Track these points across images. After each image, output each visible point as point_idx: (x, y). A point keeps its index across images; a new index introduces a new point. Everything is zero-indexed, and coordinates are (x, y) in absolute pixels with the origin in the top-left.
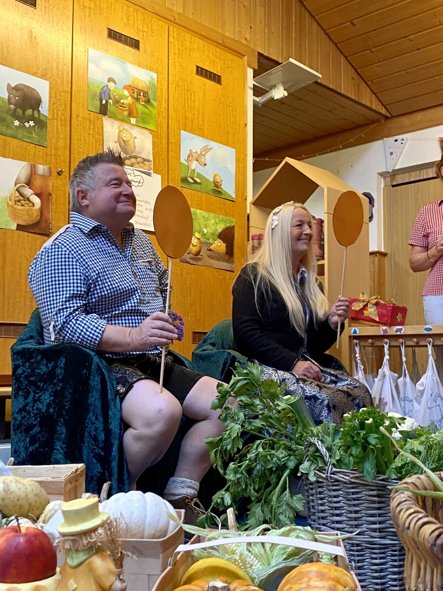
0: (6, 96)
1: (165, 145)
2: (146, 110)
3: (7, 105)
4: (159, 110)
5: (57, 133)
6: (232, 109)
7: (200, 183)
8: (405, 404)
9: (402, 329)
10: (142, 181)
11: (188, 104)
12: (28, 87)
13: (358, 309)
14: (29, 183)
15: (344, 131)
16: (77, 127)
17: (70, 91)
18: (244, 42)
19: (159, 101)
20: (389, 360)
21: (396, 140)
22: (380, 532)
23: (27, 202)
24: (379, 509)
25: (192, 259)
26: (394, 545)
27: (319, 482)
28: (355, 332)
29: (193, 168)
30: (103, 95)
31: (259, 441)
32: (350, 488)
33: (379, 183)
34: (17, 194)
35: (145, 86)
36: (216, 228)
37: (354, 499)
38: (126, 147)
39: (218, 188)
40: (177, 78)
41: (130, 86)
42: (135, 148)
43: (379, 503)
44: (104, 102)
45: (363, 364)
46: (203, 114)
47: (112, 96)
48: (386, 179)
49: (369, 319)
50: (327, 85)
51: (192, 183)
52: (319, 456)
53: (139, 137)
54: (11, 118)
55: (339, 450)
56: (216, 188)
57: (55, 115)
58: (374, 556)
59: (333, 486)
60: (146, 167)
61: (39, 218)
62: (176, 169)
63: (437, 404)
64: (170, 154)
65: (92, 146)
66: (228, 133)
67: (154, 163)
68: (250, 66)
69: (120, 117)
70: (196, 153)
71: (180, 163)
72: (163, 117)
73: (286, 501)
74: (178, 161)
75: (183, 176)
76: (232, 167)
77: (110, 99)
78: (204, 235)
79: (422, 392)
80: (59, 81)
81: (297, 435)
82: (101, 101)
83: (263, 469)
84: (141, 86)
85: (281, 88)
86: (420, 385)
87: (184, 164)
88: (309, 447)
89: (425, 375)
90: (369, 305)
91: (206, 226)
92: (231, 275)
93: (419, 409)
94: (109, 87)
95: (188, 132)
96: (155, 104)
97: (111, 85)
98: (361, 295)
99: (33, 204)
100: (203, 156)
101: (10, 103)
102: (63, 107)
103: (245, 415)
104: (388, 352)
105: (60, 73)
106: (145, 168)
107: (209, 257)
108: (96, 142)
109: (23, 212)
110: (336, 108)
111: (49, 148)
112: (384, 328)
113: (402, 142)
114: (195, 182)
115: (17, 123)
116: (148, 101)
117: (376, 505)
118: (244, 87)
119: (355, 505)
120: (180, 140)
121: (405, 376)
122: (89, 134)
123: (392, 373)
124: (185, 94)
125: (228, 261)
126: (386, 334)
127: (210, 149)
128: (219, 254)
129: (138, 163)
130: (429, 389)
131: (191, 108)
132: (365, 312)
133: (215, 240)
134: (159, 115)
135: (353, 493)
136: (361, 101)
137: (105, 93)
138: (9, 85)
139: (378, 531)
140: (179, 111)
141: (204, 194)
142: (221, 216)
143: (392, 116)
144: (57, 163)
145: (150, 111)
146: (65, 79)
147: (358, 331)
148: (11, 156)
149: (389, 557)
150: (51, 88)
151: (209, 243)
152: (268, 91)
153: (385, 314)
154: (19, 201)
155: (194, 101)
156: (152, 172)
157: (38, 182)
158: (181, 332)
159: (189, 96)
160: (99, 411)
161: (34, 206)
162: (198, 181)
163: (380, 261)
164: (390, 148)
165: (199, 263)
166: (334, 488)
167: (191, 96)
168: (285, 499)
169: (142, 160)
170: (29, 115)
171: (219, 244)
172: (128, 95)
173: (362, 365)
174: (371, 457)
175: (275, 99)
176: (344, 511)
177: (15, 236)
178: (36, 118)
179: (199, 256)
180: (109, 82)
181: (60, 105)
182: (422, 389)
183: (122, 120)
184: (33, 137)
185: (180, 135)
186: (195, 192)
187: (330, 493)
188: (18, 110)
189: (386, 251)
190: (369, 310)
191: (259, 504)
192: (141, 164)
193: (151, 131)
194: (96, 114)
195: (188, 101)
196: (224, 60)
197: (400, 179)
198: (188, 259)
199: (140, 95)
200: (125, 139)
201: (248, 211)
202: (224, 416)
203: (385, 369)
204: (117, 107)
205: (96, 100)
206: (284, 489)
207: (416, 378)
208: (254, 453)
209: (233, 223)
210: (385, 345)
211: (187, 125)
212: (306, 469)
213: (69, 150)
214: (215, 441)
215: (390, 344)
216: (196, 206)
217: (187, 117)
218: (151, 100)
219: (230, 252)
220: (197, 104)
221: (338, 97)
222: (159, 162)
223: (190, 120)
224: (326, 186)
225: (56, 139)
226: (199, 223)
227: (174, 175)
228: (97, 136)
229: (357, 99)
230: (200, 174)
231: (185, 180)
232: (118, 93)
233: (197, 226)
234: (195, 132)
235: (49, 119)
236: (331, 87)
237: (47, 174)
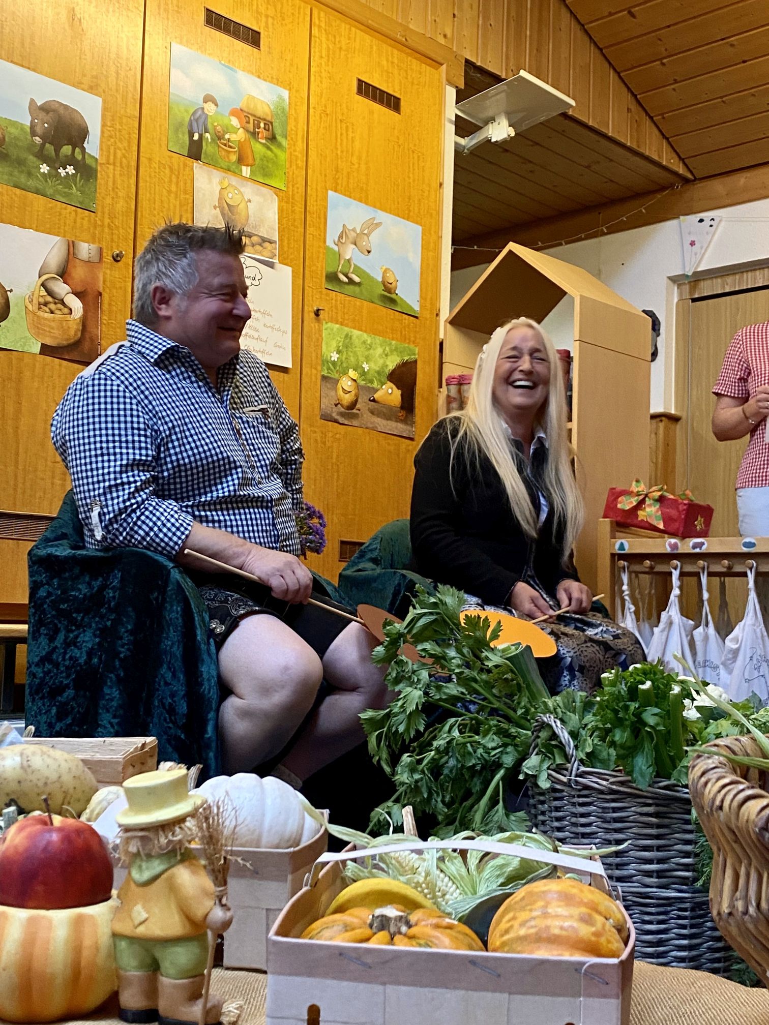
0: (27, 121)
1: (299, 216)
2: (269, 153)
3: (29, 137)
4: (291, 154)
5: (113, 189)
6: (419, 157)
7: (359, 284)
8: (704, 672)
9: (703, 544)
10: (257, 278)
11: (341, 144)
12: (66, 107)
13: (627, 508)
14: (63, 274)
15: (611, 202)
16: (148, 179)
17: (138, 115)
18: (442, 41)
19: (292, 139)
20: (680, 597)
21: (701, 221)
22: (658, 877)
23: (60, 306)
24: (657, 837)
25: (342, 414)
26: (681, 900)
27: (554, 790)
28: (622, 547)
29: (347, 258)
30: (195, 125)
31: (452, 720)
32: (608, 801)
33: (669, 294)
34: (43, 292)
35: (266, 109)
36: (385, 362)
37: (616, 820)
38: (233, 217)
39: (390, 292)
40: (323, 100)
41: (242, 110)
42: (248, 218)
43: (659, 826)
44: (196, 137)
45: (635, 603)
46: (367, 163)
47: (210, 127)
48: (683, 287)
49: (647, 525)
50: (584, 119)
51: (346, 283)
52: (556, 746)
53: (256, 199)
54: (35, 159)
55: (591, 736)
56: (386, 294)
57: (112, 157)
58: (647, 918)
59: (579, 796)
61: (79, 334)
62: (318, 258)
63: (762, 673)
64: (308, 232)
65: (174, 213)
66: (409, 199)
67: (281, 246)
68: (450, 83)
69: (223, 164)
70: (354, 230)
71: (327, 248)
72: (297, 167)
73: (497, 822)
74: (321, 244)
75: (331, 270)
76: (415, 258)
77: (206, 131)
78: (363, 374)
79: (736, 652)
80: (119, 98)
81: (520, 712)
82: (191, 135)
83: (459, 766)
84: (262, 110)
85: (504, 122)
86: (732, 640)
87: (332, 249)
88: (540, 731)
89: (742, 624)
90: (648, 501)
91: (368, 359)
92: (408, 445)
93: (728, 682)
94: (206, 111)
95: (341, 193)
96: (284, 142)
97: (210, 108)
98: (634, 483)
99: (71, 309)
100: (365, 237)
101: (33, 133)
102: (126, 144)
103: (430, 676)
104: (678, 583)
105: (121, 84)
106: (264, 253)
107: (372, 413)
108: (181, 206)
109: (53, 324)
110: (598, 162)
111: (99, 214)
112: (673, 541)
113: (712, 223)
114: (351, 282)
115: (45, 169)
116: (273, 138)
117: (653, 831)
118: (440, 119)
119: (617, 831)
120: (326, 208)
121: (707, 625)
122: (169, 192)
123: (684, 619)
124: (336, 127)
125: (404, 421)
126: (675, 552)
127: (378, 225)
128: (390, 408)
129: (253, 245)
130: (748, 647)
131: (347, 151)
132: (640, 513)
133: (383, 384)
134: (291, 162)
135: (615, 810)
136: (641, 150)
137: (198, 121)
138: (32, 101)
139: (655, 874)
140: (325, 157)
141: (365, 303)
142: (394, 342)
143: (695, 179)
144: (112, 240)
145: (276, 156)
146: (130, 95)
147: (626, 546)
148: (34, 226)
149: (673, 921)
150: (105, 109)
151: (373, 388)
152: (481, 128)
153: (675, 517)
154: (46, 304)
155: (353, 141)
156: (276, 261)
157: (79, 273)
158: (321, 539)
159: (344, 132)
160: (178, 664)
161: (71, 313)
162: (357, 279)
163: (666, 429)
164: (689, 233)
165: (355, 423)
166: (581, 800)
167: (347, 131)
168: (495, 818)
169: (260, 241)
170: (66, 156)
171: (390, 391)
172: (239, 126)
173: (633, 604)
174: (648, 746)
175: (493, 140)
176: (598, 840)
177: (37, 365)
178: (78, 161)
179: (354, 411)
180: (205, 101)
181: (120, 141)
182: (735, 646)
183: (227, 170)
184: (72, 194)
185: (326, 198)
186: (350, 298)
187: (574, 810)
188: (47, 145)
189: (679, 414)
190: (648, 510)
191: (451, 827)
192: (258, 247)
193: (277, 190)
194: (182, 158)
195: (342, 140)
196: (406, 71)
197: (706, 288)
198: (335, 415)
200: (231, 203)
201: (442, 336)
202: (394, 675)
203: (673, 611)
204: (219, 146)
205: (183, 134)
206: (494, 802)
207: (725, 629)
208: (444, 739)
209: (414, 354)
210: (673, 571)
211: (339, 181)
212: (535, 767)
213: (133, 218)
214: (379, 717)
215: (681, 568)
216: (350, 324)
217: (340, 167)
218: (278, 137)
219: (408, 404)
220: (357, 144)
221: (603, 142)
222: (288, 244)
223: (345, 173)
224: (578, 294)
225: (113, 198)
226: (355, 353)
227: (314, 268)
228: (182, 196)
229: (635, 147)
230: (359, 268)
231: (332, 278)
232: (220, 123)
233: (352, 359)
234: (352, 195)
235: (101, 164)
236: (591, 124)
237: (96, 259)
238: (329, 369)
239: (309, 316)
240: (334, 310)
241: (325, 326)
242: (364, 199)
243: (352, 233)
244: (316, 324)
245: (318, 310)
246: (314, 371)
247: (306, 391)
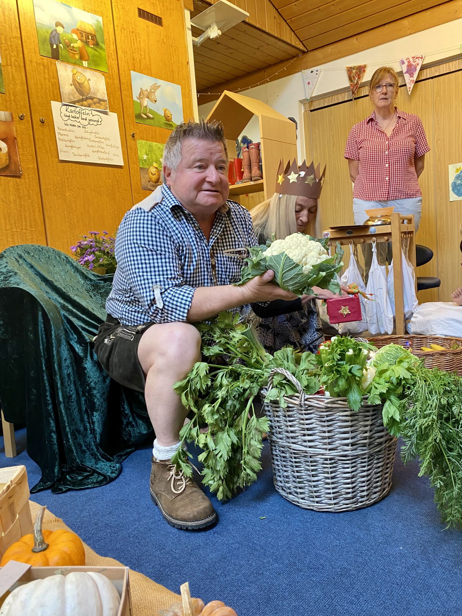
1: (117, 86)
2: (96, 52)
4: (108, 52)
5: (13, 80)
6: (175, 49)
7: (153, 118)
9: (328, 234)
10: (100, 120)
11: (134, 45)
15: (270, 66)
16: (32, 72)
17: (20, 36)
19: (107, 44)
21: (312, 72)
29: (145, 105)
30: (53, 40)
33: (300, 109)
35: (91, 28)
38: (82, 90)
39: (169, 121)
40: (121, 21)
41: (78, 29)
42: (90, 90)
44: (55, 47)
46: (149, 54)
47: (62, 40)
48: (306, 105)
50: (254, 24)
51: (146, 119)
53: (93, 79)
56: (167, 122)
57: (9, 62)
60: (103, 107)
61: (8, 161)
62: (130, 107)
64: (123, 94)
65: (49, 90)
66: (173, 72)
67: (110, 102)
68: (187, 9)
69: (73, 61)
70: (146, 90)
71: (133, 101)
72: (113, 59)
74: (131, 100)
75: (137, 112)
76: (179, 102)
77: (60, 43)
80: (7, 27)
82: (52, 45)
84: (89, 29)
85: (216, 28)
87: (136, 102)
94: (58, 31)
95: (137, 72)
96: (103, 46)
97: (60, 30)
99: (1, 149)
100: (153, 94)
102: (16, 54)
105: (7, 19)
106: (101, 107)
108: (53, 86)
110: (262, 46)
111: (7, 94)
113: (317, 72)
114: (148, 117)
116: (97, 44)
118: (183, 28)
120: (131, 80)
122: (45, 78)
124: (130, 36)
127: (159, 86)
129: (95, 104)
131: (138, 49)
134: (109, 57)
136: (282, 38)
137: (54, 37)
140: (126, 53)
141: (157, 128)
143: (308, 51)
144: (17, 108)
145: (100, 54)
146: (13, 25)
152: (205, 31)
155: (140, 43)
156: (108, 111)
157: (2, 128)
159: (134, 38)
161: (1, 151)
162: (151, 116)
164: (307, 78)
167: (136, 37)
169: (98, 101)
172: (78, 39)
175: (211, 38)
180: (57, 25)
181: (12, 52)
183: (75, 64)
185: (130, 75)
186: (150, 126)
192: (97, 104)
193: (103, 73)
195: (134, 43)
197: (316, 105)
198: (149, 187)
199: (89, 39)
200: (79, 81)
204: (68, 51)
205: (47, 45)
211: (136, 65)
213: (27, 95)
216: (151, 140)
217: (135, 58)
218: (100, 43)
220: (142, 45)
221: (264, 35)
222: (114, 101)
223: (138, 61)
224: (260, 114)
225: (13, 85)
226: (155, 154)
227: (128, 112)
228: (53, 80)
229: (279, 37)
230: (152, 110)
231: (139, 116)
232: (67, 38)
233: (154, 157)
234: (143, 72)
235: (3, 66)
236: (257, 26)
237: (9, 119)
238: (143, 163)
239: (129, 138)
240: (142, 133)
241: (138, 142)
242: (150, 74)
243: (146, 92)
244: (134, 142)
245: (133, 134)
246: (135, 166)
247: (133, 177)
